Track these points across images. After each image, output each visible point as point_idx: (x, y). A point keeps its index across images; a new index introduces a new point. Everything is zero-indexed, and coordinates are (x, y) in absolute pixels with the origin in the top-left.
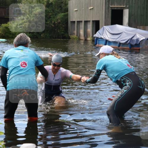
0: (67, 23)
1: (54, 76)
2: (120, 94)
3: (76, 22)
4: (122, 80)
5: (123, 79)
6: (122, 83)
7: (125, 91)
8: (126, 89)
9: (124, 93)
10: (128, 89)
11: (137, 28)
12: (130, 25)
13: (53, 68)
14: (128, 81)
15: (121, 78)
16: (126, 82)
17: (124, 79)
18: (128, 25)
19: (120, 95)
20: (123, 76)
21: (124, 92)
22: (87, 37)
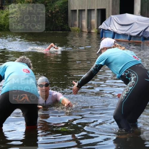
0: (67, 12)
2: (126, 93)
4: (127, 74)
5: (127, 72)
6: (127, 77)
7: (130, 88)
8: (131, 86)
9: (129, 91)
10: (134, 86)
14: (133, 74)
16: (131, 76)
17: (129, 72)
19: (126, 94)
21: (129, 90)
22: (91, 29)
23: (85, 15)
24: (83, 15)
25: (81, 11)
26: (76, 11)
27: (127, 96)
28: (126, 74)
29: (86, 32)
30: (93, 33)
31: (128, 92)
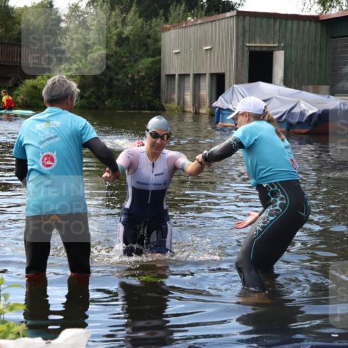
0: (158, 78)
1: (153, 167)
2: (261, 224)
3: (177, 77)
4: (271, 189)
5: (273, 187)
6: (269, 194)
7: (271, 218)
9: (269, 222)
10: (278, 215)
11: (301, 89)
12: (287, 83)
14: (282, 196)
15: (271, 184)
16: (277, 197)
17: (276, 188)
18: (282, 84)
19: (262, 227)
20: (275, 183)
21: (268, 220)
22: (199, 107)
23: (189, 83)
24: (186, 84)
25: (183, 77)
26: (174, 76)
27: (263, 231)
28: (269, 189)
29: (190, 112)
30: (203, 114)
31: (266, 225)
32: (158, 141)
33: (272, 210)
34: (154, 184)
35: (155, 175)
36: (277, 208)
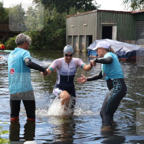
0: (65, 37)
1: (69, 65)
2: (110, 97)
3: (72, 37)
4: (115, 81)
6: (113, 83)
7: (114, 94)
10: (117, 93)
11: (124, 42)
12: (118, 39)
13: (66, 59)
15: (115, 79)
17: (117, 81)
18: (116, 40)
19: (110, 98)
21: (113, 95)
23: (78, 39)
25: (75, 37)
27: (111, 99)
28: (114, 81)
29: (78, 51)
30: (83, 52)
31: (112, 97)
32: (69, 58)
33: (114, 91)
34: (70, 73)
35: (70, 69)
36: (116, 89)
